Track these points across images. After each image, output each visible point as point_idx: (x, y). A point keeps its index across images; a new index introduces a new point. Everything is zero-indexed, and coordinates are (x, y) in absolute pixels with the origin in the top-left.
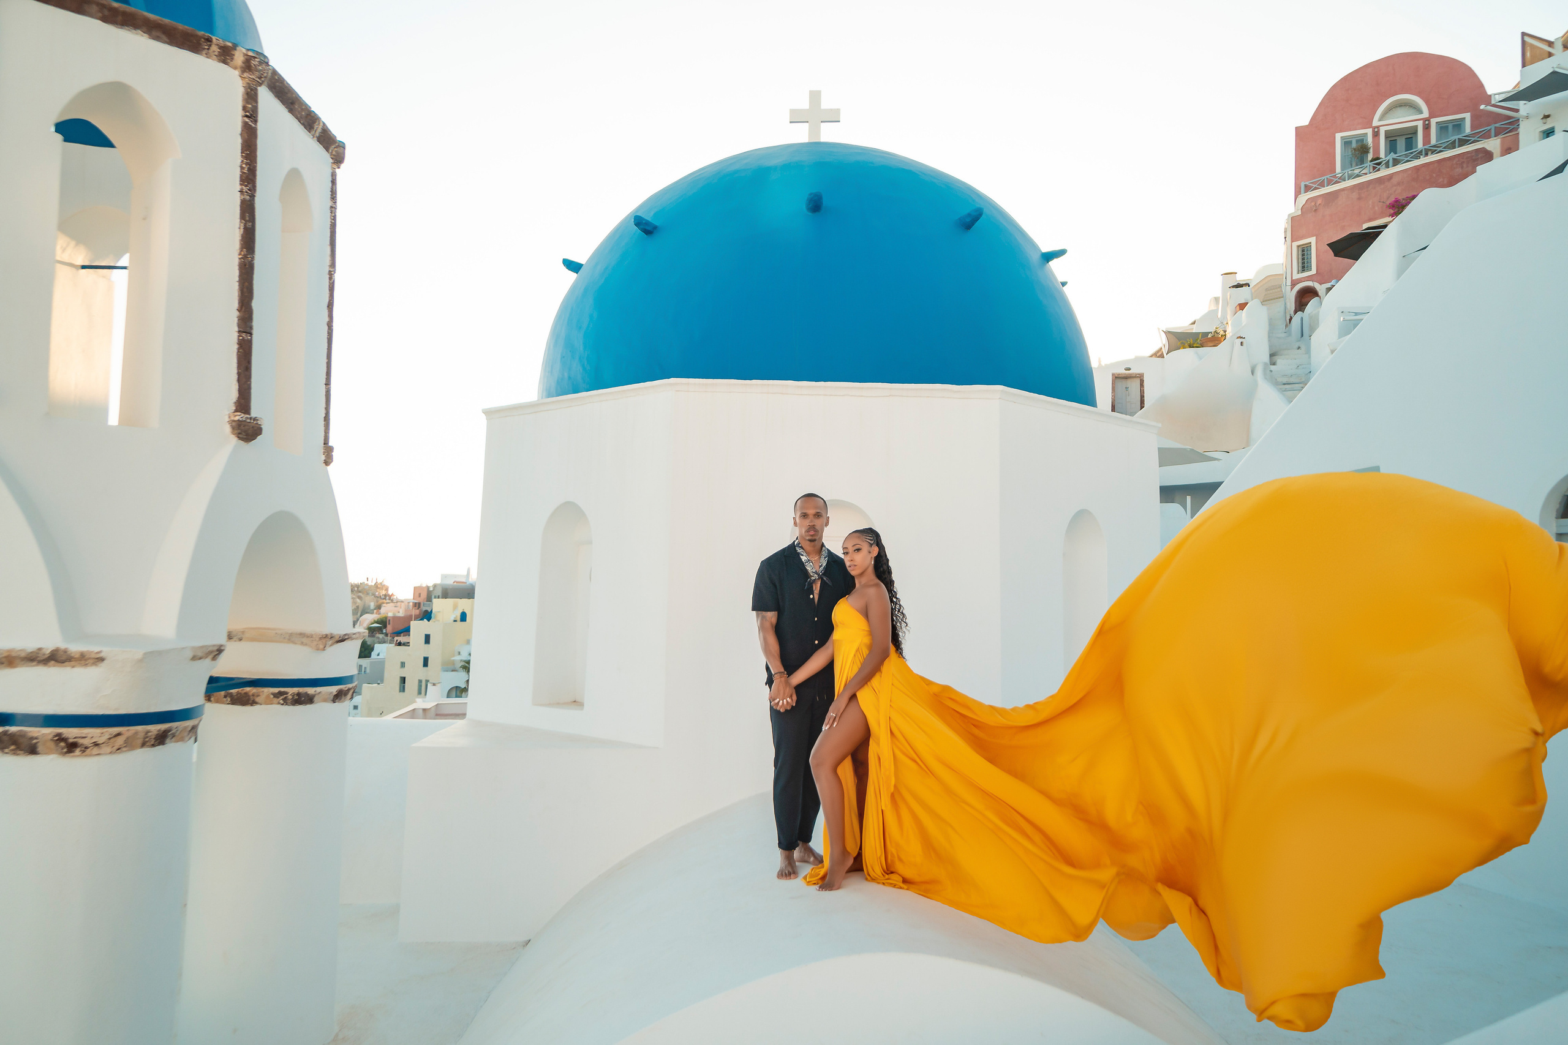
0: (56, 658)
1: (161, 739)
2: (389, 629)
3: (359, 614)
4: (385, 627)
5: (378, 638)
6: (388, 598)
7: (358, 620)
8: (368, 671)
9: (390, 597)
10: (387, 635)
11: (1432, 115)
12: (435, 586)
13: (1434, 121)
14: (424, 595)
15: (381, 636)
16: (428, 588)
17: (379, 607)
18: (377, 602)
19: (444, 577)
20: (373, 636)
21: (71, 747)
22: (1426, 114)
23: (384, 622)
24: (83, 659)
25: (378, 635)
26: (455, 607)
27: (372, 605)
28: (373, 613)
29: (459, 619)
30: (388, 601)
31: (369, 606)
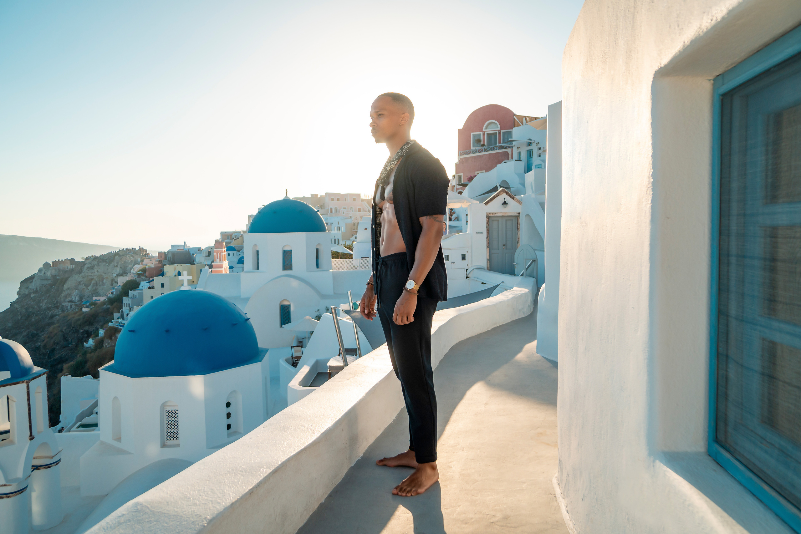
0: (5, 485)
1: (22, 492)
2: (147, 274)
3: (133, 264)
4: (145, 273)
5: (142, 278)
6: (146, 255)
7: (132, 267)
8: (137, 297)
9: (148, 254)
10: (146, 277)
11: (501, 129)
12: (168, 252)
13: (502, 131)
14: (163, 257)
15: (143, 277)
16: (165, 253)
17: (142, 261)
18: (142, 258)
19: (173, 246)
20: (140, 277)
21: (8, 497)
22: (499, 129)
23: (144, 270)
24: (9, 485)
25: (142, 277)
26: (175, 269)
27: (139, 260)
28: (139, 264)
29: (177, 275)
30: (147, 257)
31: (138, 260)
